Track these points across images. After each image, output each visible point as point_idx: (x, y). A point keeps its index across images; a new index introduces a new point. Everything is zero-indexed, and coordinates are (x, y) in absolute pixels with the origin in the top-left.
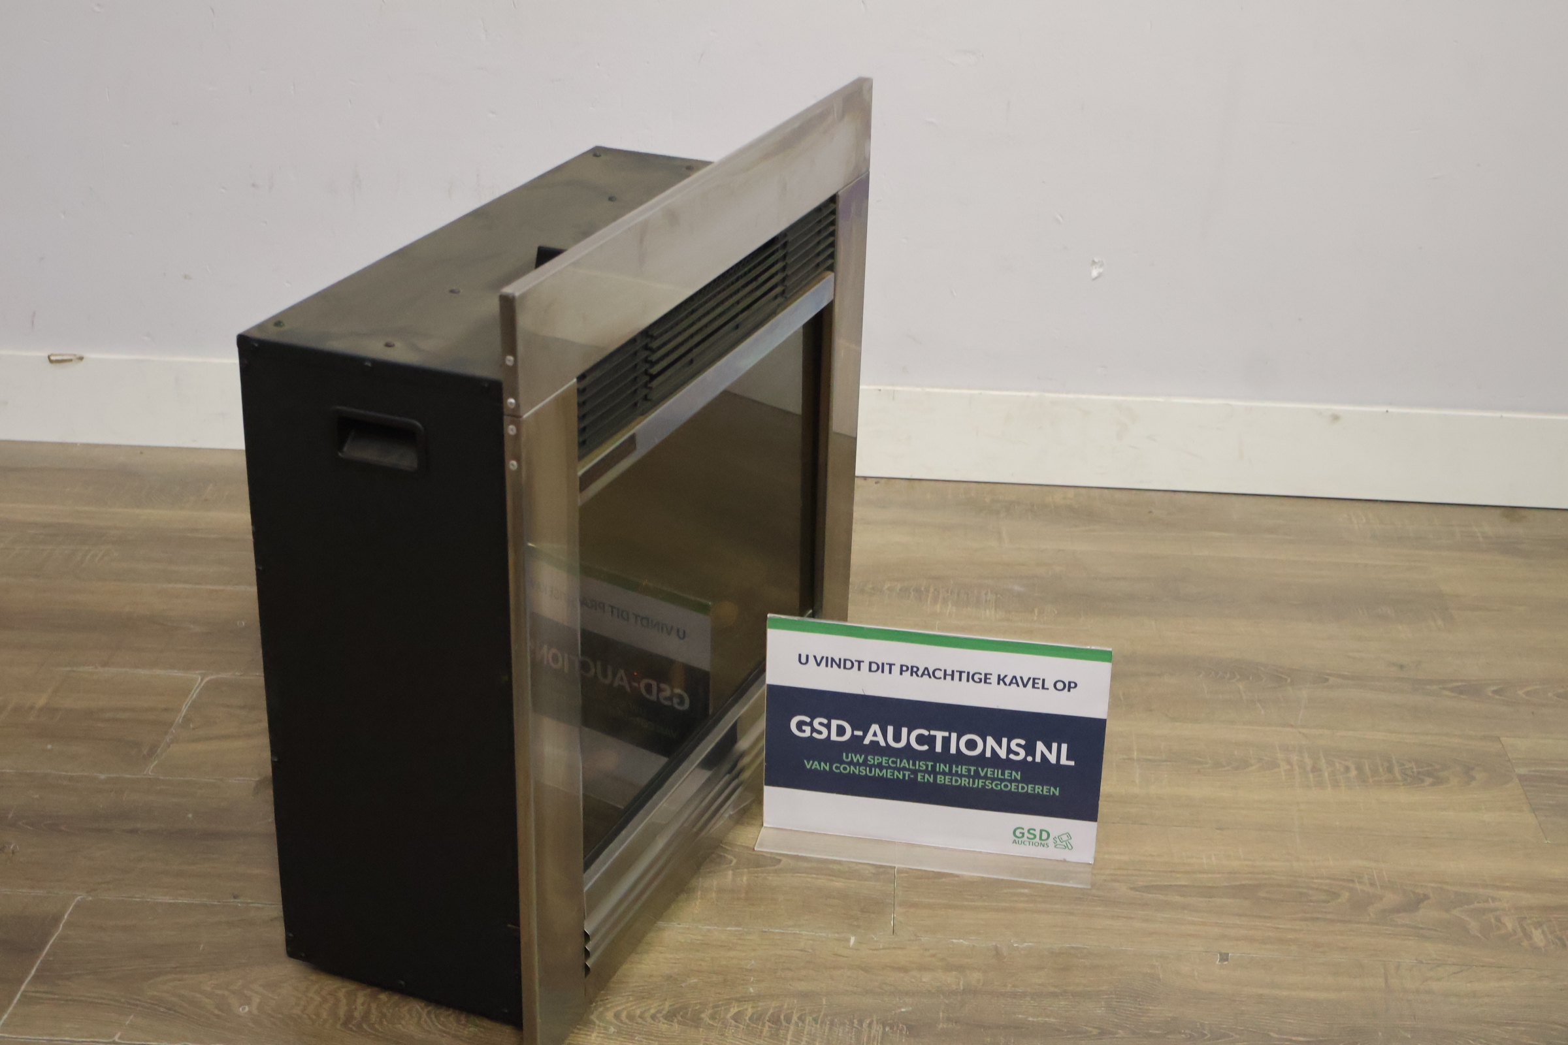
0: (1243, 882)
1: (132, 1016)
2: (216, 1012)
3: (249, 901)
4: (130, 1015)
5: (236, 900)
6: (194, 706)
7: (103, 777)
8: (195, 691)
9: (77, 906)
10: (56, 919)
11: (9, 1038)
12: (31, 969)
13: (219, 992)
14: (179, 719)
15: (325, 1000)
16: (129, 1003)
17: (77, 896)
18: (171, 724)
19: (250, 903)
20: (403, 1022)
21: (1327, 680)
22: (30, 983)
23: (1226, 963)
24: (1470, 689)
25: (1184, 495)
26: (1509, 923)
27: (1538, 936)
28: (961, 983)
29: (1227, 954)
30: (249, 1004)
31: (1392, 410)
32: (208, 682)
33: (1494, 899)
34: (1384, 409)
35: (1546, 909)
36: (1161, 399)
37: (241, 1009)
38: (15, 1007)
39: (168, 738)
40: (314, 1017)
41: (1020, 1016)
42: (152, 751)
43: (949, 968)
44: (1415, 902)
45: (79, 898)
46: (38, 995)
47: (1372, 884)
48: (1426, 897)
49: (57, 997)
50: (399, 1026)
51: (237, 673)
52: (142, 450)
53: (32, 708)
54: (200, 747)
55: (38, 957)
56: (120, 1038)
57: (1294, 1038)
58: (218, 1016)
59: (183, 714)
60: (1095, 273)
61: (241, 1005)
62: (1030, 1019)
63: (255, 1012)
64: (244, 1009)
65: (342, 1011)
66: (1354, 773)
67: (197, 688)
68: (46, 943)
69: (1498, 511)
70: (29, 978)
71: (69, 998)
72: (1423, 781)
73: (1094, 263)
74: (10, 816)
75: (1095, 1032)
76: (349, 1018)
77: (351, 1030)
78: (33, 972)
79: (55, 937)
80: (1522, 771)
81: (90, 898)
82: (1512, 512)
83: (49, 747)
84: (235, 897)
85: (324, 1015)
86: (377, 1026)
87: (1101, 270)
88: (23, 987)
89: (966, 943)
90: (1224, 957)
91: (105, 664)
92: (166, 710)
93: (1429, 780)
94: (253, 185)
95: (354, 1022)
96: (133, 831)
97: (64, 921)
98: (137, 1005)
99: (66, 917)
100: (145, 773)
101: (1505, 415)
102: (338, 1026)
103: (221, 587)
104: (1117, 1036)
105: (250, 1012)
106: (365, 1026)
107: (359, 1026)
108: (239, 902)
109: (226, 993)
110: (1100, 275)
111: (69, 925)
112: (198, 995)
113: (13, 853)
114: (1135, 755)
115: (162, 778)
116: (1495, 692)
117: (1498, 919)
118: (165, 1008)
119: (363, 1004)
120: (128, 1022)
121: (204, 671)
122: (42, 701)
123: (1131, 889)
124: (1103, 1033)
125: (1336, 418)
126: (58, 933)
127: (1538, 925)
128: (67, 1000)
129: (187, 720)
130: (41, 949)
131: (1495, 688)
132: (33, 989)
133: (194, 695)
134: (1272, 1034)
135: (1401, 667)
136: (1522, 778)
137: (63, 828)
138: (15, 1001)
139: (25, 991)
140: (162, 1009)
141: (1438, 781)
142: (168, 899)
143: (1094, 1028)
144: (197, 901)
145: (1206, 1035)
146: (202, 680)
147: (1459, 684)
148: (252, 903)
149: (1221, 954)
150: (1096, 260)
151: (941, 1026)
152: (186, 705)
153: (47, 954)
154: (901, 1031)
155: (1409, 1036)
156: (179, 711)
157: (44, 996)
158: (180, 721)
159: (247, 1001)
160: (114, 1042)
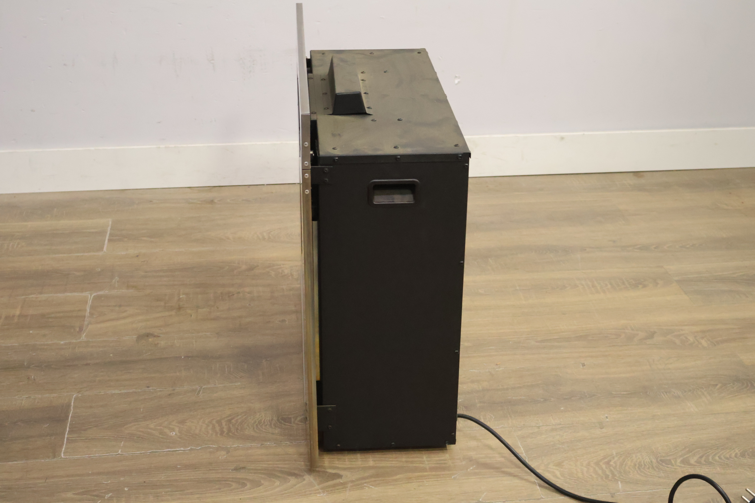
0: (581, 334)
1: (123, 443)
2: (161, 436)
3: (155, 388)
4: (122, 442)
5: (149, 389)
6: (92, 307)
7: (62, 342)
8: (90, 301)
9: (75, 399)
10: (69, 406)
11: (69, 458)
12: (66, 428)
13: (159, 428)
14: (87, 314)
15: (208, 426)
16: (119, 437)
17: (73, 395)
18: (85, 317)
19: (156, 389)
20: (247, 430)
21: (586, 250)
22: (68, 434)
23: (585, 367)
24: (644, 248)
25: (500, 178)
26: (691, 339)
27: (704, 343)
28: (480, 387)
29: (584, 363)
30: (174, 431)
31: (586, 133)
32: (94, 296)
33: (682, 330)
34: (581, 133)
35: (703, 332)
36: (487, 136)
37: (171, 433)
38: (66, 445)
39: (86, 323)
40: (206, 433)
41: (509, 397)
42: (81, 329)
43: (473, 382)
44: (652, 335)
45: (75, 395)
46: (74, 439)
47: (632, 330)
48: (654, 333)
49: (84, 438)
50: (246, 432)
51: (106, 292)
52: (15, 195)
53: (14, 316)
54: (102, 325)
55: (67, 424)
56: (121, 452)
57: (622, 393)
58: (162, 438)
59: (88, 312)
60: (456, 81)
61: (171, 432)
62: (514, 398)
63: (179, 434)
64: (173, 433)
65: (218, 428)
66: (609, 286)
67: (90, 299)
68: (68, 416)
69: (632, 174)
70: (67, 432)
71: (90, 438)
72: (638, 287)
73: (456, 77)
74: (25, 364)
75: (542, 400)
76: (222, 433)
77: (225, 436)
78: (68, 429)
79: (71, 413)
80: (676, 278)
81: (80, 395)
82: (636, 173)
83: (31, 332)
84: (148, 387)
85: (210, 432)
86: (236, 433)
87: (459, 80)
88: (66, 436)
89: (476, 371)
90: (584, 365)
91: (41, 293)
92: (79, 310)
93: (640, 286)
94: (65, 65)
95: (225, 433)
96: (87, 365)
97: (72, 406)
98: (123, 438)
99: (72, 404)
100: (82, 338)
101: (633, 132)
102: (219, 435)
103: (82, 254)
104: (551, 401)
105: (176, 434)
106: (231, 434)
107: (228, 434)
108: (151, 389)
109: (161, 427)
110: (459, 82)
111: (75, 407)
112: (149, 430)
113: (34, 380)
114: (518, 288)
115: (91, 340)
116: (655, 248)
117: (686, 338)
118: (137, 437)
119: (226, 425)
120: (122, 445)
121: (90, 292)
122: (18, 312)
123: (536, 342)
124: (545, 400)
125: (562, 138)
126: (72, 412)
127: (703, 338)
128: (89, 439)
129: (91, 314)
130: (68, 419)
131: (654, 246)
132: (71, 436)
133: (90, 302)
134: (613, 392)
135: (614, 241)
136: (678, 281)
137: (52, 366)
138: (65, 442)
139: (67, 438)
140: (135, 438)
141: (645, 286)
142: (117, 392)
143: (541, 398)
144: (131, 391)
145: (586, 396)
146: (91, 296)
147: (639, 246)
148: (158, 389)
149: (582, 364)
150: (457, 76)
151: (478, 405)
152: (88, 307)
153: (70, 421)
154: (463, 409)
155: (667, 387)
156: (86, 310)
157: (77, 438)
158: (88, 314)
159: (173, 430)
160: (119, 454)
